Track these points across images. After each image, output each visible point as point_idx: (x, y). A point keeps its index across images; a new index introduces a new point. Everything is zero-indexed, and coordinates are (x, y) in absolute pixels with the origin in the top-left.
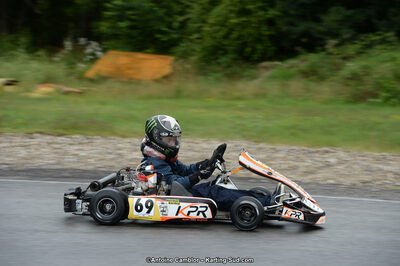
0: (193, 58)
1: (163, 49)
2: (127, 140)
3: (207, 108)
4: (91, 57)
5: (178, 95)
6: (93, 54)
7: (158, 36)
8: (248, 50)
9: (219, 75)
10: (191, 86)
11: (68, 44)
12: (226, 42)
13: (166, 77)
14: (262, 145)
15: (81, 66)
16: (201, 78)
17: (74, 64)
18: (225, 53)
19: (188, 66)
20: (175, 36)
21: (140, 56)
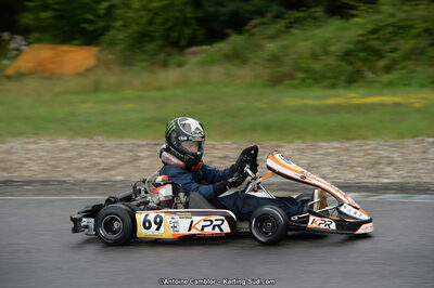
0: (119, 48)
1: (90, 38)
4: (16, 52)
6: (18, 49)
7: (84, 25)
8: (174, 34)
9: (144, 64)
12: (151, 28)
15: (6, 63)
18: (152, 39)
20: (102, 24)
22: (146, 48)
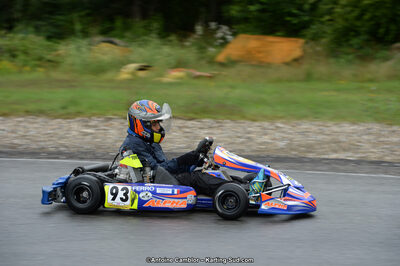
0: (324, 40)
1: (293, 32)
2: (257, 124)
3: (338, 90)
4: (221, 41)
5: (308, 77)
6: (223, 38)
7: (288, 19)
8: (382, 31)
9: (350, 57)
10: (322, 68)
11: (199, 29)
12: (358, 23)
13: (296, 60)
14: (395, 128)
15: (212, 50)
16: (332, 60)
17: (205, 48)
18: (358, 34)
19: (318, 49)
20: (306, 18)
21: (270, 39)
22: (351, 42)
